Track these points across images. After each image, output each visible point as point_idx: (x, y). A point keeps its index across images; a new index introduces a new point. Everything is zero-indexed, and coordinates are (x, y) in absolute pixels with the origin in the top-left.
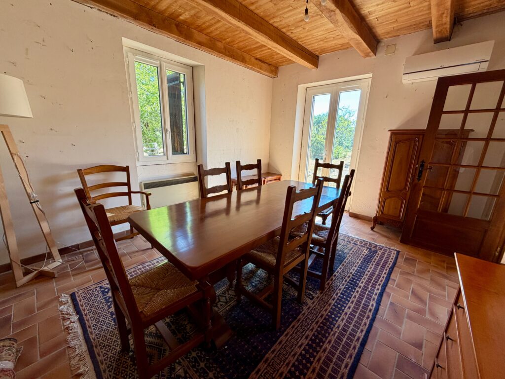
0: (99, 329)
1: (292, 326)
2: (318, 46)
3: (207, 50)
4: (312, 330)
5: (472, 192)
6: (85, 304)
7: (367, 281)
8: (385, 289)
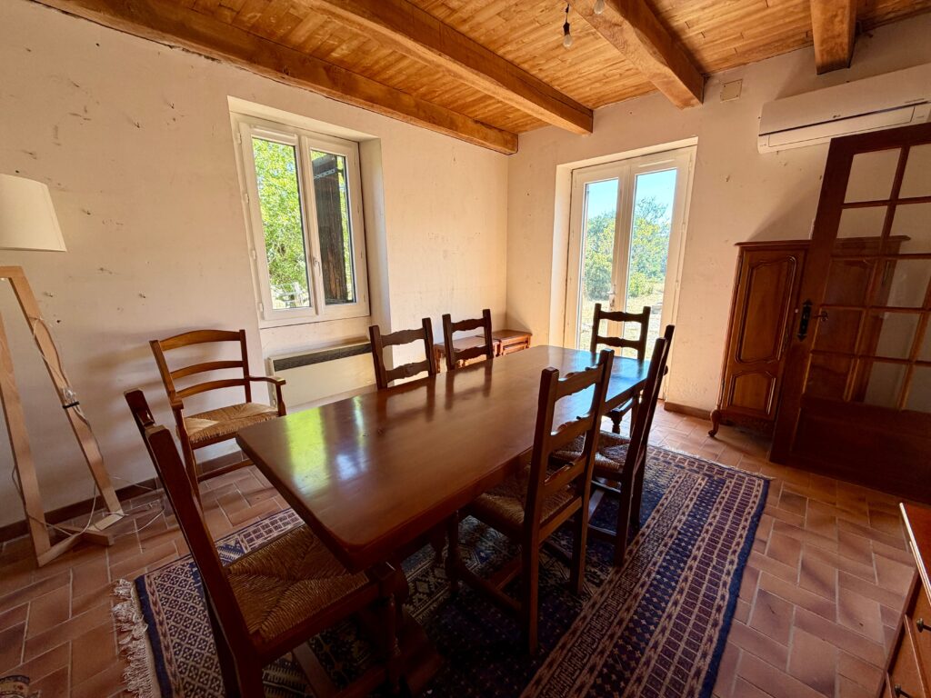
0: (185, 652)
1: (560, 644)
2: (592, 92)
3: (385, 111)
4: (602, 653)
5: (914, 360)
6: (161, 600)
7: (708, 545)
8: (746, 561)
